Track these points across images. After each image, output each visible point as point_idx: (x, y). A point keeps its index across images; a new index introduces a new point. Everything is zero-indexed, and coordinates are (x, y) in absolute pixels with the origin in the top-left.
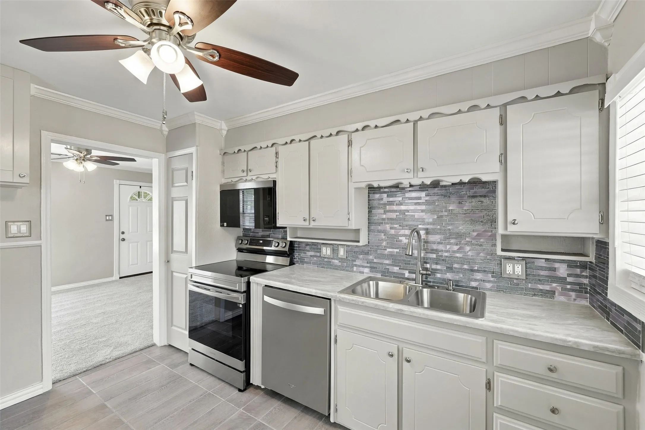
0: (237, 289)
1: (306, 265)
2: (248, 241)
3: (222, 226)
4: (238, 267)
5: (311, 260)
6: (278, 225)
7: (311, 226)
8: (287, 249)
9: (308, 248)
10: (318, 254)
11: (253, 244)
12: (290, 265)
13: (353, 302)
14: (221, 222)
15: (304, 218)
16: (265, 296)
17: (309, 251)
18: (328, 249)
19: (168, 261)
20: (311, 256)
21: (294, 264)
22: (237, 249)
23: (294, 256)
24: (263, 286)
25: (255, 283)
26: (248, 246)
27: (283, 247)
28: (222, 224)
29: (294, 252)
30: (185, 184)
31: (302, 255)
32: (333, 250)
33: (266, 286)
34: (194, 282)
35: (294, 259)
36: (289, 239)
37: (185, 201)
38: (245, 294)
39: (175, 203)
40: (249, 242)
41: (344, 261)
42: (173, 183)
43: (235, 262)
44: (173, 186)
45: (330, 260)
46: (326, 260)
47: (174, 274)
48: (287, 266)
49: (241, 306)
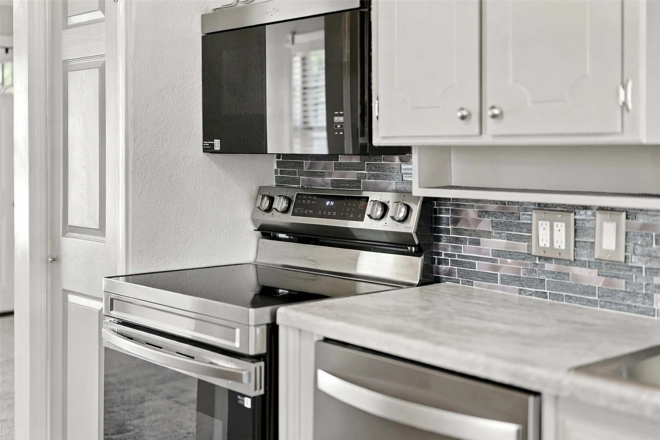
0: (236, 345)
1: (479, 286)
2: (290, 201)
3: (208, 150)
4: (261, 285)
5: (496, 268)
6: (377, 141)
7: (486, 140)
8: (410, 227)
9: (485, 225)
10: (522, 247)
11: (306, 212)
12: (422, 283)
13: (622, 408)
14: (205, 138)
15: (462, 109)
16: (321, 374)
17: (488, 235)
18: (556, 229)
19: (54, 260)
20: (498, 253)
21: (438, 280)
22: (258, 230)
23: (439, 254)
24: (316, 338)
25: (294, 328)
26: (289, 219)
27: (399, 221)
28: (207, 143)
29: (438, 239)
30: (99, 15)
31: (467, 250)
32: (576, 230)
33: (326, 340)
34: (119, 323)
35: (439, 263)
36: (419, 192)
37: (97, 70)
38: (262, 364)
39: (72, 76)
40: (292, 206)
41: (615, 272)
42: (66, 17)
43: (252, 269)
44: (67, 27)
45: (564, 269)
46: (549, 267)
47: (72, 298)
48: (410, 285)
49: (248, 403)
